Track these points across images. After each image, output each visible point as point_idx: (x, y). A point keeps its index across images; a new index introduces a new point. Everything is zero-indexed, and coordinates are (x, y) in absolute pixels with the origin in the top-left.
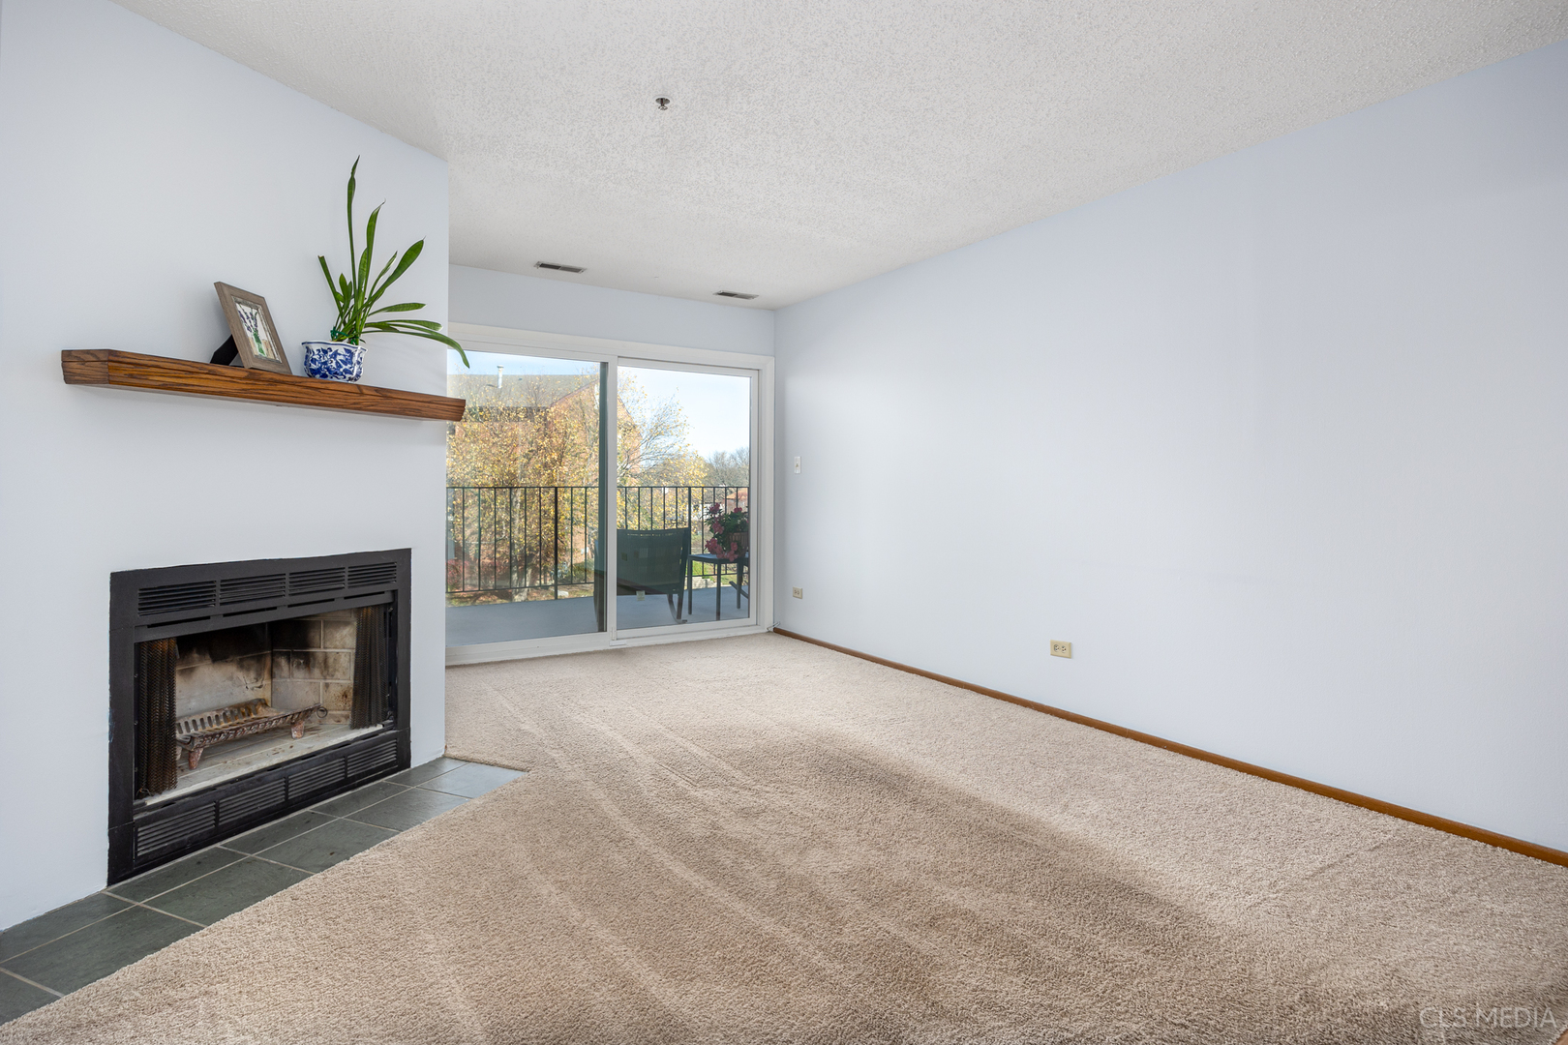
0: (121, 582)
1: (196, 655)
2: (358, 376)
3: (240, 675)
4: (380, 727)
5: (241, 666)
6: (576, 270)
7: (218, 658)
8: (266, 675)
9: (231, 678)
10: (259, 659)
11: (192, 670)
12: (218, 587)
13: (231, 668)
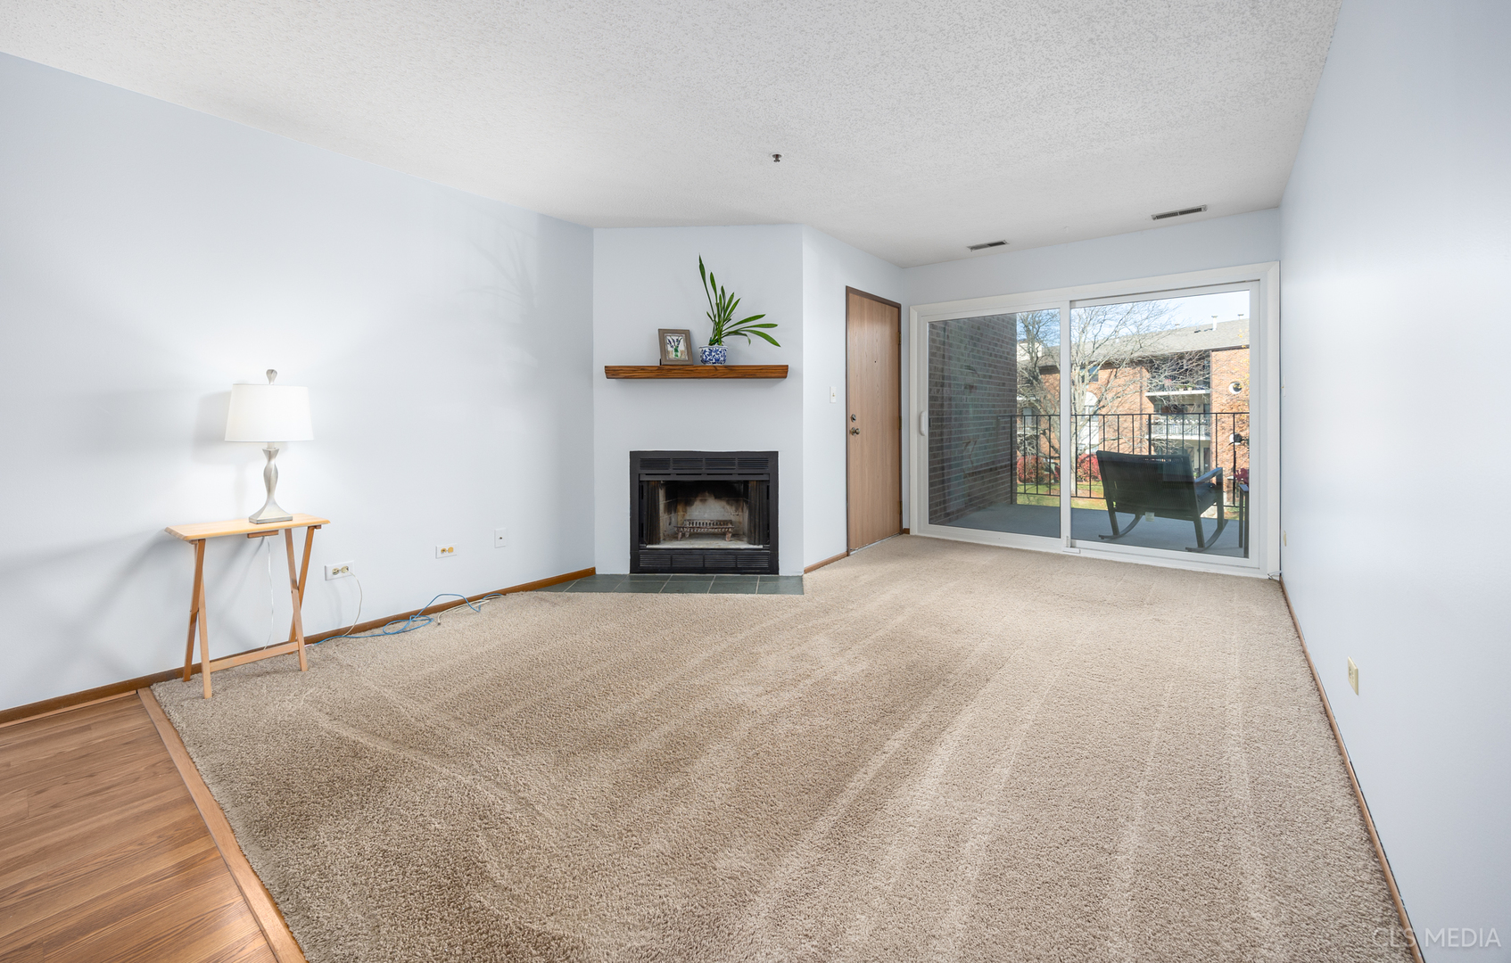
0: (634, 456)
1: (707, 494)
2: (724, 360)
3: (728, 507)
4: (761, 547)
5: (728, 503)
6: (1001, 243)
7: (718, 497)
8: (740, 510)
9: (724, 508)
10: (737, 501)
11: (705, 500)
12: (671, 461)
13: (723, 503)
